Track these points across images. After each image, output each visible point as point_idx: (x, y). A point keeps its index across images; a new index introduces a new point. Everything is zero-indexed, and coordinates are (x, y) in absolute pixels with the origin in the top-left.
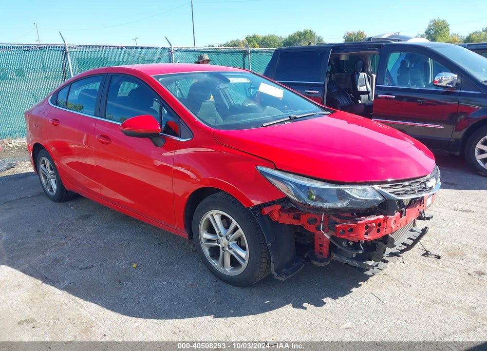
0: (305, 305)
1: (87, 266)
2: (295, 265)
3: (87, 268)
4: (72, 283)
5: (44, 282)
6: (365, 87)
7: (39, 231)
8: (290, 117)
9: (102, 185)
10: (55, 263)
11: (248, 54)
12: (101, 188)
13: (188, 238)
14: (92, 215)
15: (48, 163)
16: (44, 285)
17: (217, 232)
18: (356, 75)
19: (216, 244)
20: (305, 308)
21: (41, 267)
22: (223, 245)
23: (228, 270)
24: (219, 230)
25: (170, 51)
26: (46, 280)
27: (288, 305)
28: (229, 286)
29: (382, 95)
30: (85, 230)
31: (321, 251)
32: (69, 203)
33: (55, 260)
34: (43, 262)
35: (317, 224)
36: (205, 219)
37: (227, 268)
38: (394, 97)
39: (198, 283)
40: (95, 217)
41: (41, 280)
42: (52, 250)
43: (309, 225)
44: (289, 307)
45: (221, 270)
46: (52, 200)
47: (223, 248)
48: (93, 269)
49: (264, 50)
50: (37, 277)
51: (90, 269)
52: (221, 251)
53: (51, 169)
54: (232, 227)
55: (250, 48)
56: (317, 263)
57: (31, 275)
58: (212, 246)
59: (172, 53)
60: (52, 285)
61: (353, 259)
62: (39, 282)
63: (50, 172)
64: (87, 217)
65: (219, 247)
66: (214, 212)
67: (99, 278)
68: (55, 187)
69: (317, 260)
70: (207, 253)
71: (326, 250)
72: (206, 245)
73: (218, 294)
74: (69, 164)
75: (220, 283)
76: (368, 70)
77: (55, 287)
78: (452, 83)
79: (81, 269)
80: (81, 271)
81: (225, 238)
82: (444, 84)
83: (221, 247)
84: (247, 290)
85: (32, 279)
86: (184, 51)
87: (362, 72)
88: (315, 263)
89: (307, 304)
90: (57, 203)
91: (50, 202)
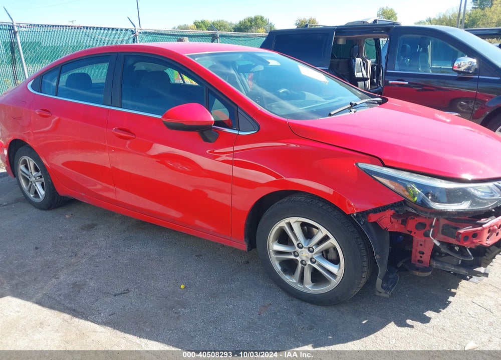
0: (409, 322)
1: (120, 291)
2: (391, 276)
3: (122, 293)
4: (112, 314)
5: (74, 316)
6: (361, 73)
7: (37, 248)
8: (351, 104)
9: (117, 189)
10: (77, 289)
11: (216, 39)
12: (116, 192)
13: (246, 250)
14: (96, 225)
15: (31, 163)
16: (76, 320)
17: (295, 243)
18: (353, 61)
19: (292, 257)
20: (412, 327)
21: (60, 295)
22: (304, 258)
23: (309, 287)
24: (297, 239)
25: (133, 33)
26: (75, 312)
27: (390, 324)
28: (310, 306)
29: (394, 81)
30: (96, 244)
31: (421, 259)
32: (60, 210)
33: (75, 284)
34: (61, 289)
35: (425, 230)
36: (277, 227)
37: (307, 284)
38: (407, 83)
39: (270, 304)
40: (102, 226)
41: (69, 314)
42: (65, 271)
43: (416, 231)
44: (392, 327)
45: (299, 287)
46: (36, 208)
47: (302, 261)
48: (131, 294)
49: (232, 35)
50: (61, 310)
51: (127, 295)
52: (300, 265)
53: (36, 170)
54: (319, 237)
55: (218, 32)
56: (420, 273)
57: (51, 307)
58: (285, 259)
59: (136, 35)
60: (86, 319)
61: (458, 266)
62: (67, 316)
63: (34, 174)
64: (90, 227)
65: (297, 260)
66: (292, 220)
67: (143, 305)
68: (42, 192)
69: (418, 269)
70: (278, 267)
71: (426, 258)
72: (277, 258)
73: (302, 317)
74: (67, 164)
75: (296, 302)
76: (362, 55)
77: (92, 322)
78: (469, 68)
79: (115, 295)
80: (117, 298)
81: (307, 250)
82: (462, 69)
83: (300, 260)
84: (333, 309)
85: (56, 312)
86: (149, 33)
87: (357, 57)
88: (417, 273)
89: (411, 321)
90: (45, 211)
91: (35, 210)
